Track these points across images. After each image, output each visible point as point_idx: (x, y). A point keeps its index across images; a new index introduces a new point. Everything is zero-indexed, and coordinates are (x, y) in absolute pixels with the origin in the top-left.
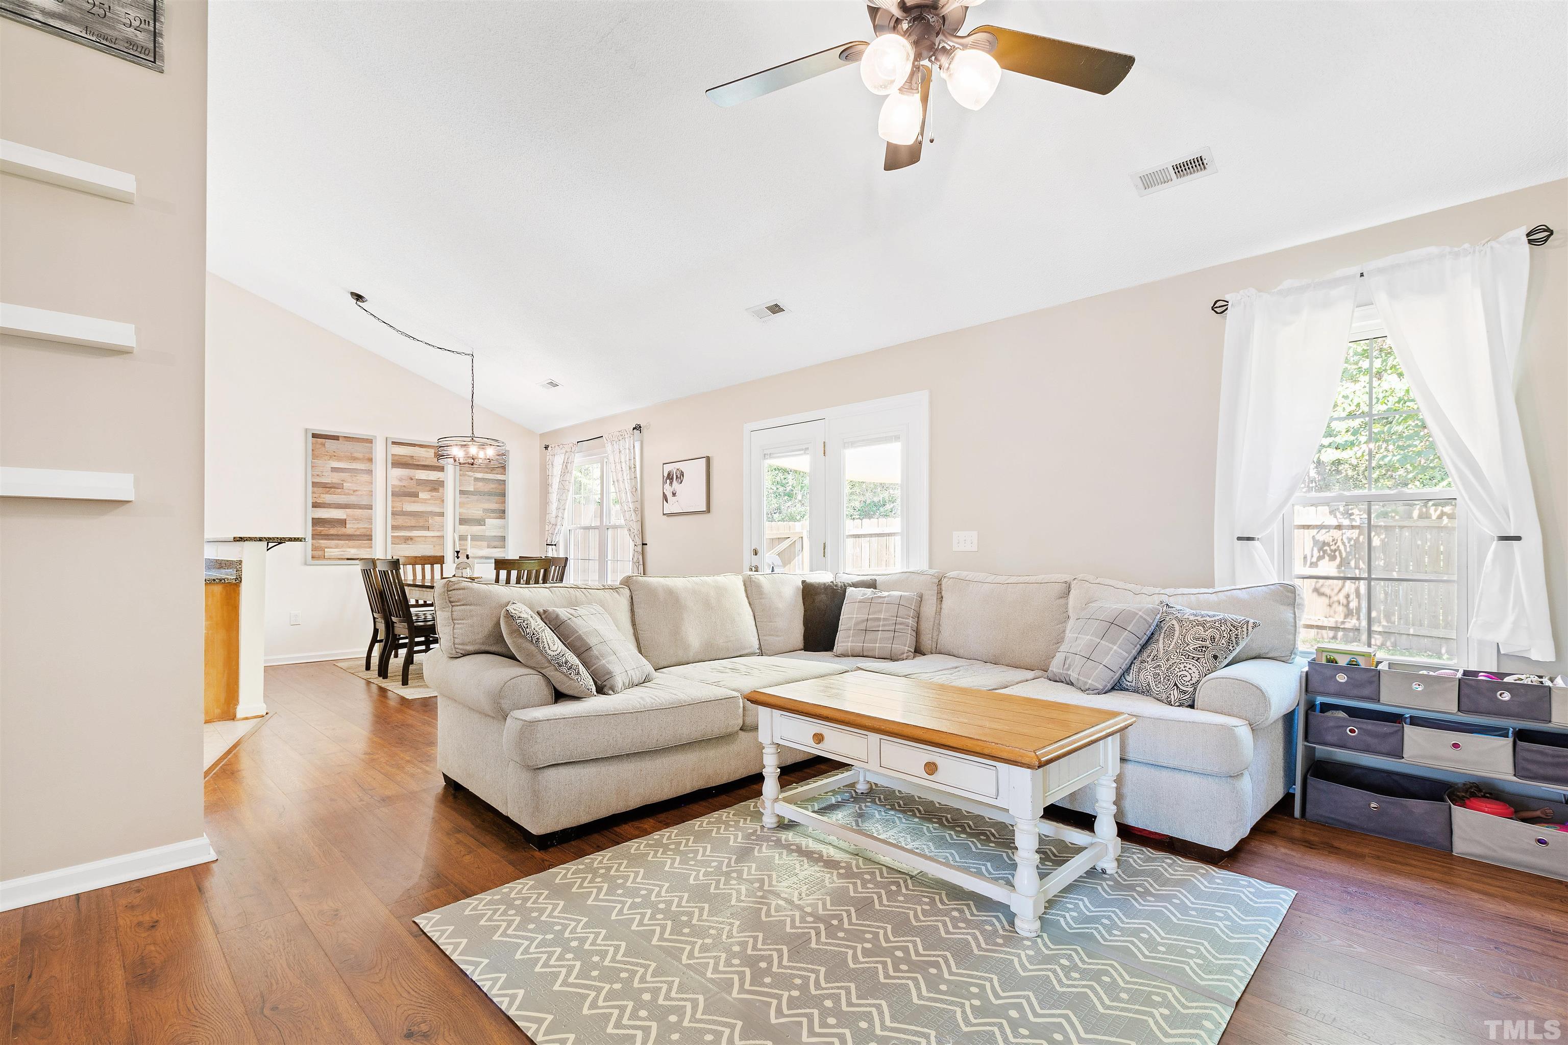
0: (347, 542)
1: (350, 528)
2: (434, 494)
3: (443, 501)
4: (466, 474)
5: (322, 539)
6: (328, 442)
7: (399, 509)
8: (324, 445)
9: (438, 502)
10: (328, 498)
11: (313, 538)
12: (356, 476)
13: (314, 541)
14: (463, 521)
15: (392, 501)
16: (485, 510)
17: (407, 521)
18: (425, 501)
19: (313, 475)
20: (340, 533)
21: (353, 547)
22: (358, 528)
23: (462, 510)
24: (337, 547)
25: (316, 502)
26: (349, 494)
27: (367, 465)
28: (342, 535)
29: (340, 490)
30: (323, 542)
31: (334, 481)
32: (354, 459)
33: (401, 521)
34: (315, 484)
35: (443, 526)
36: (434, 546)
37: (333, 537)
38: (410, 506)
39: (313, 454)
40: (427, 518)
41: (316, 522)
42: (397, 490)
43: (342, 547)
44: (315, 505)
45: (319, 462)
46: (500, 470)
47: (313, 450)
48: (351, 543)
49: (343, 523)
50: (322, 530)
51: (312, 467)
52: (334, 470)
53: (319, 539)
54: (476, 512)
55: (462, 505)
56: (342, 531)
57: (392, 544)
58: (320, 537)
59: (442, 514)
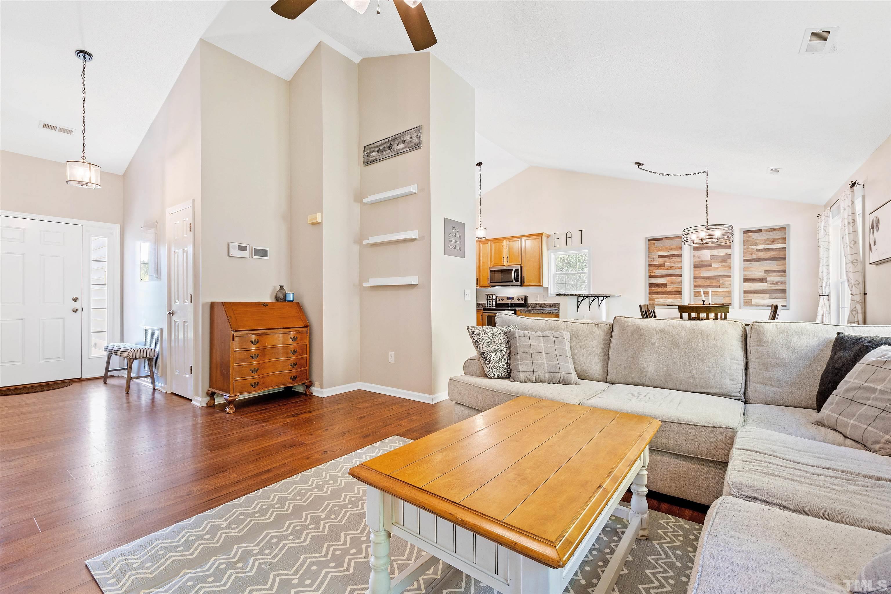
0: (667, 295)
1: (669, 288)
2: (723, 264)
3: (730, 268)
4: (749, 248)
5: (654, 294)
6: (657, 243)
7: (698, 275)
8: (654, 244)
9: (726, 269)
10: (657, 272)
11: (649, 294)
12: (671, 258)
13: (650, 295)
14: (746, 280)
15: (694, 271)
16: (766, 272)
17: (704, 282)
18: (716, 269)
19: (649, 261)
20: (663, 291)
21: (671, 298)
22: (673, 288)
23: (745, 273)
24: (662, 298)
25: (651, 275)
26: (668, 269)
27: (678, 251)
28: (665, 292)
29: (663, 268)
30: (654, 296)
31: (660, 263)
32: (671, 249)
33: (700, 282)
34: (650, 266)
35: (731, 284)
36: (724, 298)
37: (660, 293)
38: (705, 273)
39: (649, 250)
40: (718, 280)
41: (651, 285)
42: (697, 264)
43: (665, 298)
44: (650, 277)
45: (652, 253)
46: (783, 241)
47: (649, 248)
48: (670, 296)
49: (665, 285)
50: (654, 290)
51: (649, 256)
52: (660, 257)
53: (652, 294)
54: (758, 273)
55: (745, 269)
56: (664, 290)
57: (694, 296)
58: (653, 293)
59: (730, 277)
